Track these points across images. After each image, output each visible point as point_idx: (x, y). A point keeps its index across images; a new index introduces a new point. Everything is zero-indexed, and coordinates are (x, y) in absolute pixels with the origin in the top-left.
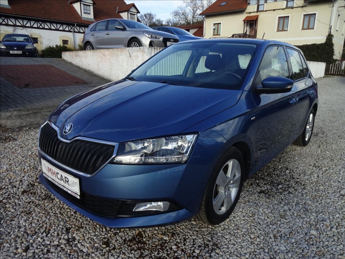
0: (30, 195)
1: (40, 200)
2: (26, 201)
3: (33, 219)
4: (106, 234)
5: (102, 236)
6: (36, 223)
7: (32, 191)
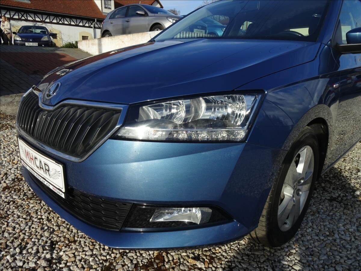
0: (13, 192)
1: (24, 199)
2: (5, 200)
3: (7, 226)
4: (108, 254)
5: (103, 258)
6: (11, 231)
7: (16, 187)
